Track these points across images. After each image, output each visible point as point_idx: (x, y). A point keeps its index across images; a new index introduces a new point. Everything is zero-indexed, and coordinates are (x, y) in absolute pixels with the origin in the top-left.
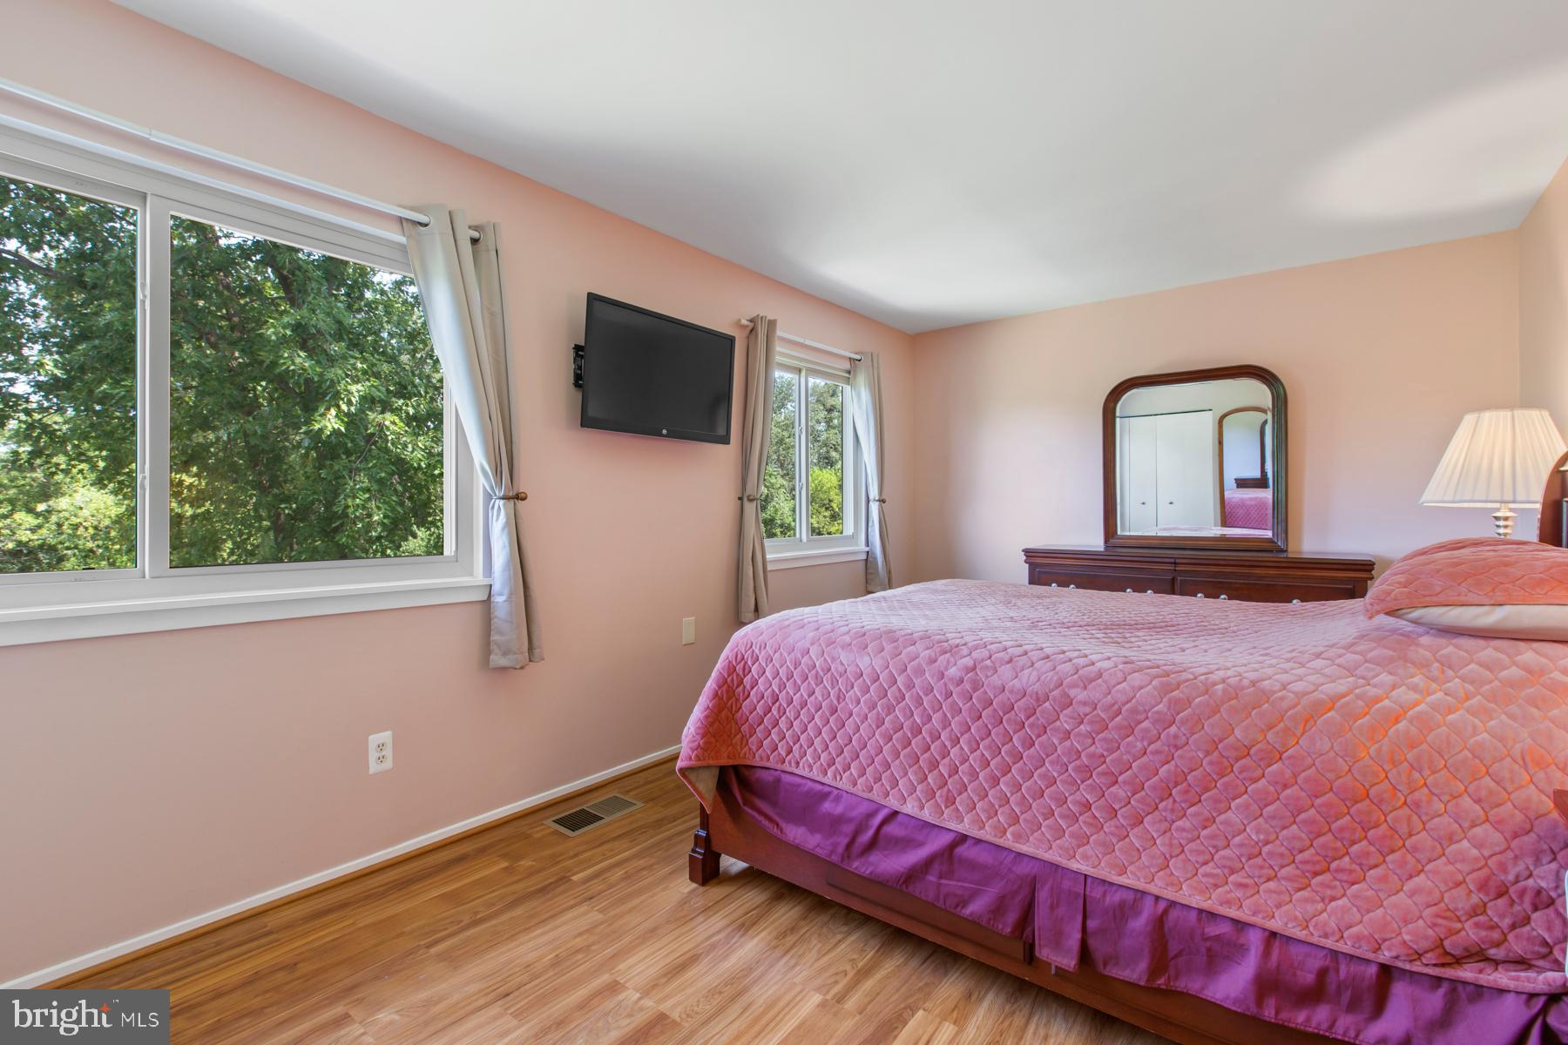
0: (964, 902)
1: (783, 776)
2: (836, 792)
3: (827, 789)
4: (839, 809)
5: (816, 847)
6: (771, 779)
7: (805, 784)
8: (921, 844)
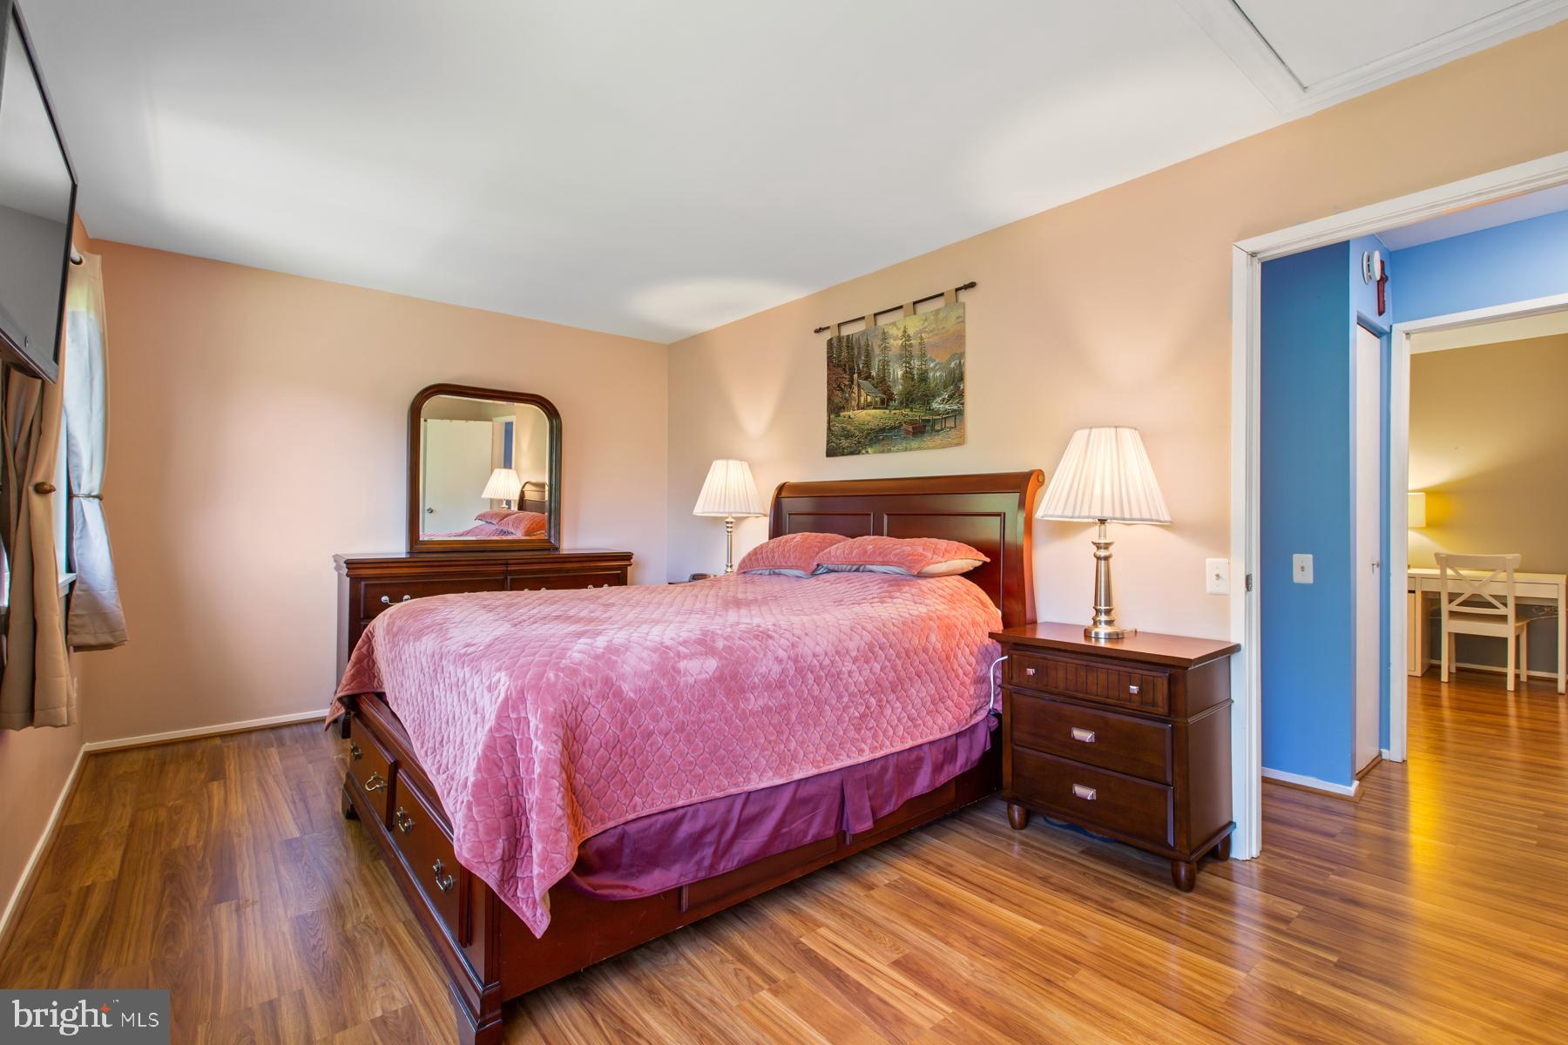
0: (805, 833)
1: (627, 828)
2: (691, 809)
3: (681, 812)
4: (699, 824)
5: (680, 878)
6: (612, 840)
7: (657, 821)
8: (772, 809)
